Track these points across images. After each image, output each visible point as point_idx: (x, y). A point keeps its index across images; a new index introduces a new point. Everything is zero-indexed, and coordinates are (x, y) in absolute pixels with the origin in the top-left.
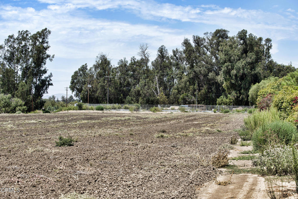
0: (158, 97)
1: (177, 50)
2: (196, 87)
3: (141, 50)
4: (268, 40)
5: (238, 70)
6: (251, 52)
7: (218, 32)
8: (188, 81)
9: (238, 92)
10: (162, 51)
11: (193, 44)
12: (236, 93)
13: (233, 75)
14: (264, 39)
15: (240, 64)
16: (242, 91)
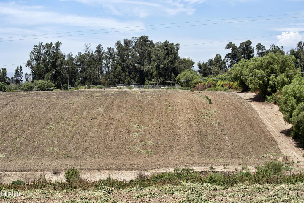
0: (101, 80)
1: (110, 47)
2: (127, 73)
3: (86, 48)
4: (178, 45)
5: (165, 65)
6: (171, 54)
7: (142, 37)
8: (121, 70)
9: (164, 78)
10: (99, 48)
11: (123, 45)
12: (163, 78)
13: (161, 68)
14: (175, 44)
15: (166, 61)
16: (166, 77)
